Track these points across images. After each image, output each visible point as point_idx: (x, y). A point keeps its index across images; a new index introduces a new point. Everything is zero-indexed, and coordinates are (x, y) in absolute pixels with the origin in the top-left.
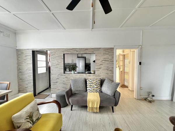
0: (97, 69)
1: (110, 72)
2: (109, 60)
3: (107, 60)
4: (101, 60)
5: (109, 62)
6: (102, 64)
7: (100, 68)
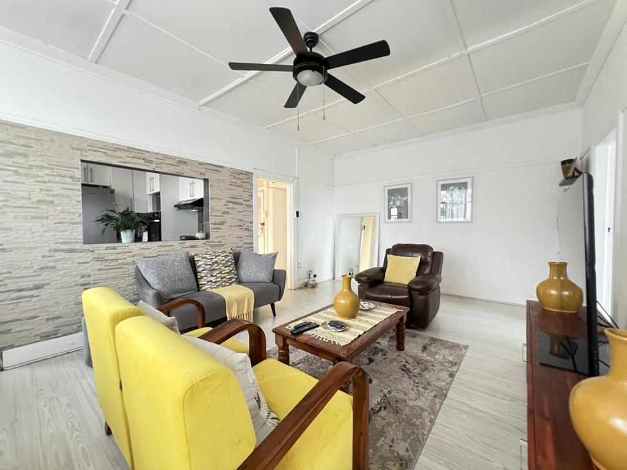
0: (215, 224)
1: (247, 233)
2: (244, 203)
3: (238, 201)
4: (224, 202)
5: (244, 208)
6: (227, 210)
7: (222, 223)
